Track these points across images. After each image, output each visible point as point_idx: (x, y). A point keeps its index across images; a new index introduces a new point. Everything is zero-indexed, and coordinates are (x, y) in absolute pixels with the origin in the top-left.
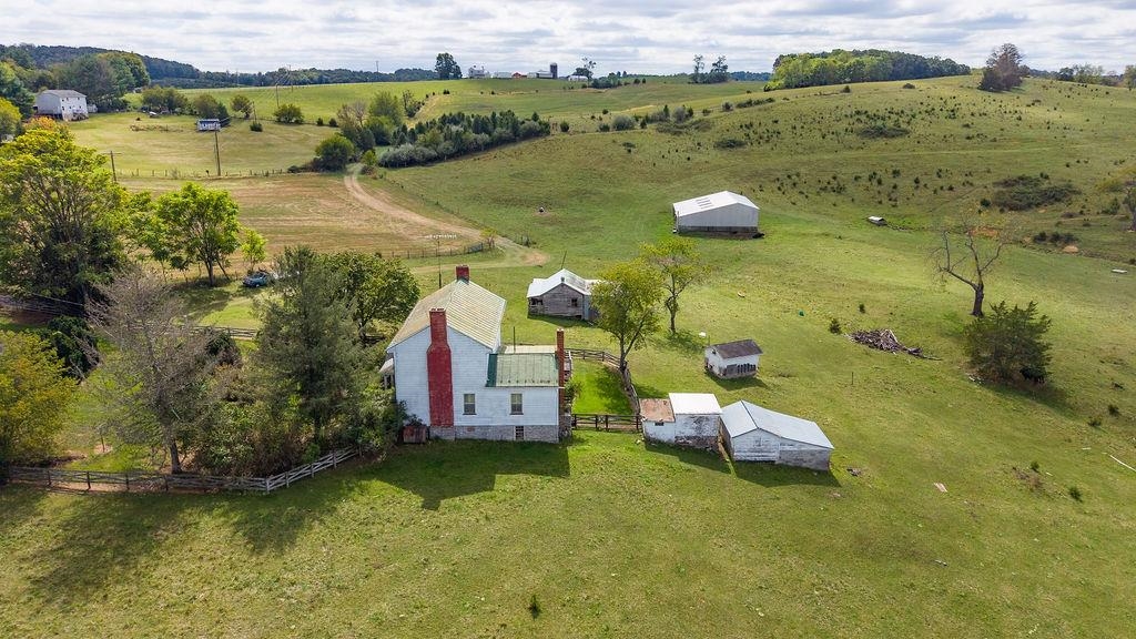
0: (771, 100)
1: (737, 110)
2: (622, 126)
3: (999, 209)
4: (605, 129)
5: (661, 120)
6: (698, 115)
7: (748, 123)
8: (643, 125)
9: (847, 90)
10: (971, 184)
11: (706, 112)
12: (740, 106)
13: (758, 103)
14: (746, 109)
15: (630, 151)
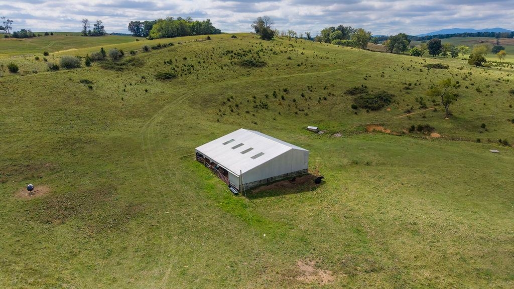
0: (171, 44)
1: (154, 51)
2: (69, 65)
3: (366, 110)
4: (55, 68)
5: (99, 59)
6: (128, 56)
7: (169, 60)
8: (88, 64)
9: (209, 38)
10: (333, 95)
11: (132, 53)
12: (154, 48)
13: (165, 46)
14: (159, 51)
15: (91, 88)
